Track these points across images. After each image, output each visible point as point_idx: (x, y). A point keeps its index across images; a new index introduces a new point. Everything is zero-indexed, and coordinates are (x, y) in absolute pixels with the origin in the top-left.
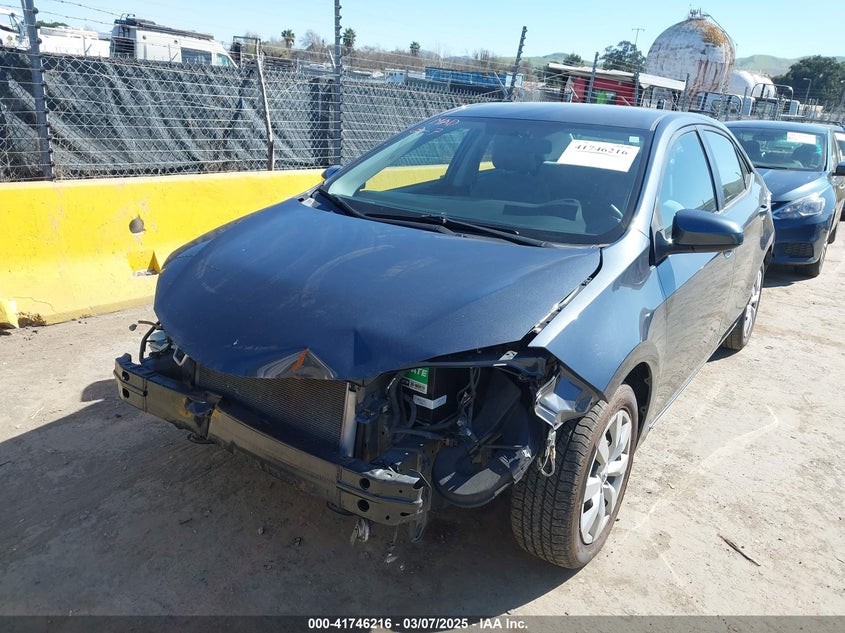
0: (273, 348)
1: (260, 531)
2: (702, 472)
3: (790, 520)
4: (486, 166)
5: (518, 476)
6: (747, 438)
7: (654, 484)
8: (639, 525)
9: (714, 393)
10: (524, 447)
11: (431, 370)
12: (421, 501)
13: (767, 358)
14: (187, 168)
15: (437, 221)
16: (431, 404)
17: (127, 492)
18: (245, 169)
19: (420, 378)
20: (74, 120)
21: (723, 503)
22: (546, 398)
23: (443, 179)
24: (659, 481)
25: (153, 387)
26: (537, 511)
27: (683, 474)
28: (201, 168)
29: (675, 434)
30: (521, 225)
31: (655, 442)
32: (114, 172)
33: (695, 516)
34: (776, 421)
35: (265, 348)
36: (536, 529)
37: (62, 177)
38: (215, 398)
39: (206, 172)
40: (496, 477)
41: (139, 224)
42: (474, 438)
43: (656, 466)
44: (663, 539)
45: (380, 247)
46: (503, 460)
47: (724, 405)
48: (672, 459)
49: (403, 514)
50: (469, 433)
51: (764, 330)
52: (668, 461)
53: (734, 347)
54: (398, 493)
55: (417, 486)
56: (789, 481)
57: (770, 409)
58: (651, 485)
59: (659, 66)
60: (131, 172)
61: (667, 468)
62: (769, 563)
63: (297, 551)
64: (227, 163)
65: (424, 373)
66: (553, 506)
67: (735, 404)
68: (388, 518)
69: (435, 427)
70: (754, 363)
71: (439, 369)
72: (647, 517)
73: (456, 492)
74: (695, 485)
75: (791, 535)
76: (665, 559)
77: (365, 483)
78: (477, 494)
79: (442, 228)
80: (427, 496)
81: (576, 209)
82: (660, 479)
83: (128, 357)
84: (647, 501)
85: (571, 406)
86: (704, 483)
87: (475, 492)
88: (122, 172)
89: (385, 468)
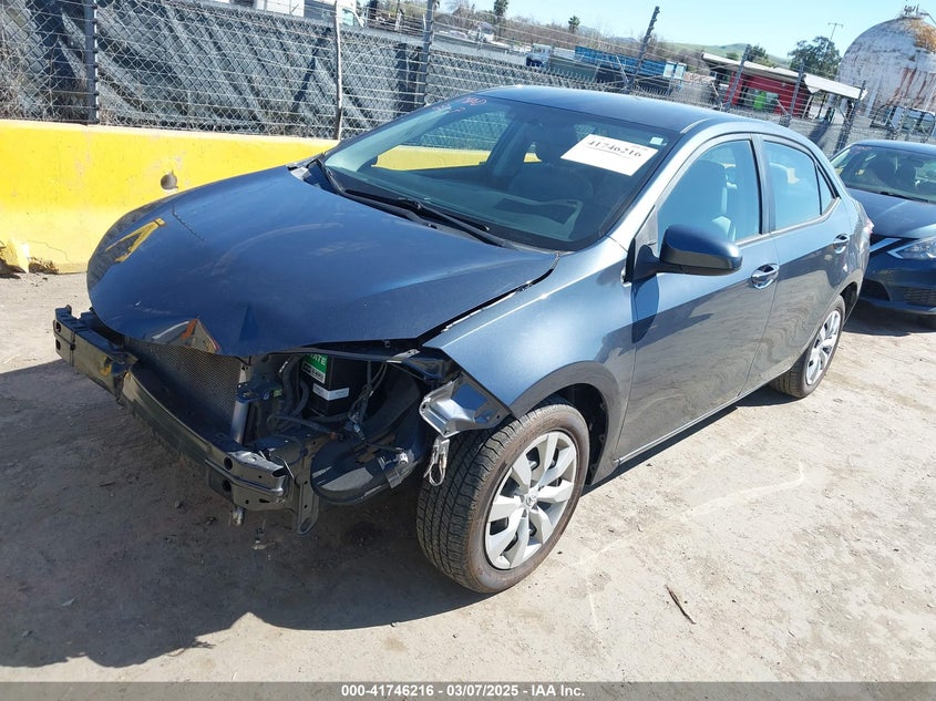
0: (168, 313)
1: (177, 505)
2: (683, 520)
3: (757, 583)
4: (531, 157)
5: (395, 480)
6: (754, 493)
7: (621, 523)
8: (582, 562)
9: (744, 440)
10: (406, 450)
11: (329, 359)
12: (280, 489)
13: (830, 412)
14: (245, 128)
15: (411, 206)
16: (329, 395)
17: (65, 447)
18: (311, 136)
19: (318, 365)
20: (126, 63)
21: (689, 554)
22: (439, 403)
23: (483, 166)
24: (629, 521)
25: (79, 341)
26: (436, 523)
27: (660, 518)
28: (262, 129)
29: (675, 475)
30: (498, 221)
31: (646, 481)
32: (164, 124)
33: (650, 564)
34: (802, 479)
35: (160, 312)
36: (435, 542)
37: (108, 123)
38: (133, 359)
39: (266, 133)
40: (369, 477)
41: (172, 181)
42: (361, 435)
43: (634, 506)
44: (601, 580)
45: (329, 225)
46: (382, 461)
47: (750, 454)
48: (655, 501)
49: (262, 501)
50: (358, 430)
51: (843, 380)
52: (650, 503)
53: (793, 394)
54: (257, 478)
55: (277, 473)
56: (779, 544)
57: (801, 466)
58: (617, 524)
59: (855, 69)
60: (184, 125)
61: (646, 510)
62: (708, 624)
63: (205, 530)
64: (290, 127)
65: (324, 361)
66: (450, 519)
67: (764, 454)
68: (247, 502)
69: (330, 419)
70: (812, 415)
71: (338, 359)
72: (595, 556)
73: (324, 486)
74: (668, 532)
75: (750, 599)
76: (591, 600)
77: (228, 463)
78: (344, 491)
79: (411, 214)
80: (288, 485)
81: (573, 210)
82: (632, 519)
83: (68, 310)
84: (604, 539)
85: (468, 415)
86: (680, 530)
87: (342, 489)
88: (173, 124)
89: (255, 451)
